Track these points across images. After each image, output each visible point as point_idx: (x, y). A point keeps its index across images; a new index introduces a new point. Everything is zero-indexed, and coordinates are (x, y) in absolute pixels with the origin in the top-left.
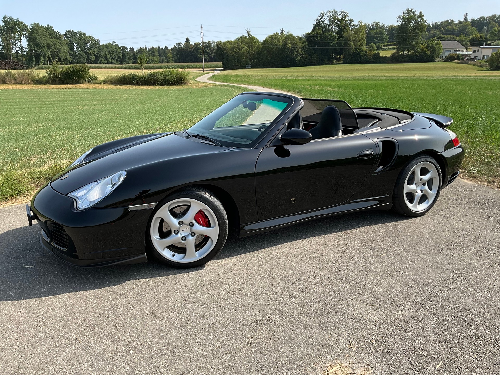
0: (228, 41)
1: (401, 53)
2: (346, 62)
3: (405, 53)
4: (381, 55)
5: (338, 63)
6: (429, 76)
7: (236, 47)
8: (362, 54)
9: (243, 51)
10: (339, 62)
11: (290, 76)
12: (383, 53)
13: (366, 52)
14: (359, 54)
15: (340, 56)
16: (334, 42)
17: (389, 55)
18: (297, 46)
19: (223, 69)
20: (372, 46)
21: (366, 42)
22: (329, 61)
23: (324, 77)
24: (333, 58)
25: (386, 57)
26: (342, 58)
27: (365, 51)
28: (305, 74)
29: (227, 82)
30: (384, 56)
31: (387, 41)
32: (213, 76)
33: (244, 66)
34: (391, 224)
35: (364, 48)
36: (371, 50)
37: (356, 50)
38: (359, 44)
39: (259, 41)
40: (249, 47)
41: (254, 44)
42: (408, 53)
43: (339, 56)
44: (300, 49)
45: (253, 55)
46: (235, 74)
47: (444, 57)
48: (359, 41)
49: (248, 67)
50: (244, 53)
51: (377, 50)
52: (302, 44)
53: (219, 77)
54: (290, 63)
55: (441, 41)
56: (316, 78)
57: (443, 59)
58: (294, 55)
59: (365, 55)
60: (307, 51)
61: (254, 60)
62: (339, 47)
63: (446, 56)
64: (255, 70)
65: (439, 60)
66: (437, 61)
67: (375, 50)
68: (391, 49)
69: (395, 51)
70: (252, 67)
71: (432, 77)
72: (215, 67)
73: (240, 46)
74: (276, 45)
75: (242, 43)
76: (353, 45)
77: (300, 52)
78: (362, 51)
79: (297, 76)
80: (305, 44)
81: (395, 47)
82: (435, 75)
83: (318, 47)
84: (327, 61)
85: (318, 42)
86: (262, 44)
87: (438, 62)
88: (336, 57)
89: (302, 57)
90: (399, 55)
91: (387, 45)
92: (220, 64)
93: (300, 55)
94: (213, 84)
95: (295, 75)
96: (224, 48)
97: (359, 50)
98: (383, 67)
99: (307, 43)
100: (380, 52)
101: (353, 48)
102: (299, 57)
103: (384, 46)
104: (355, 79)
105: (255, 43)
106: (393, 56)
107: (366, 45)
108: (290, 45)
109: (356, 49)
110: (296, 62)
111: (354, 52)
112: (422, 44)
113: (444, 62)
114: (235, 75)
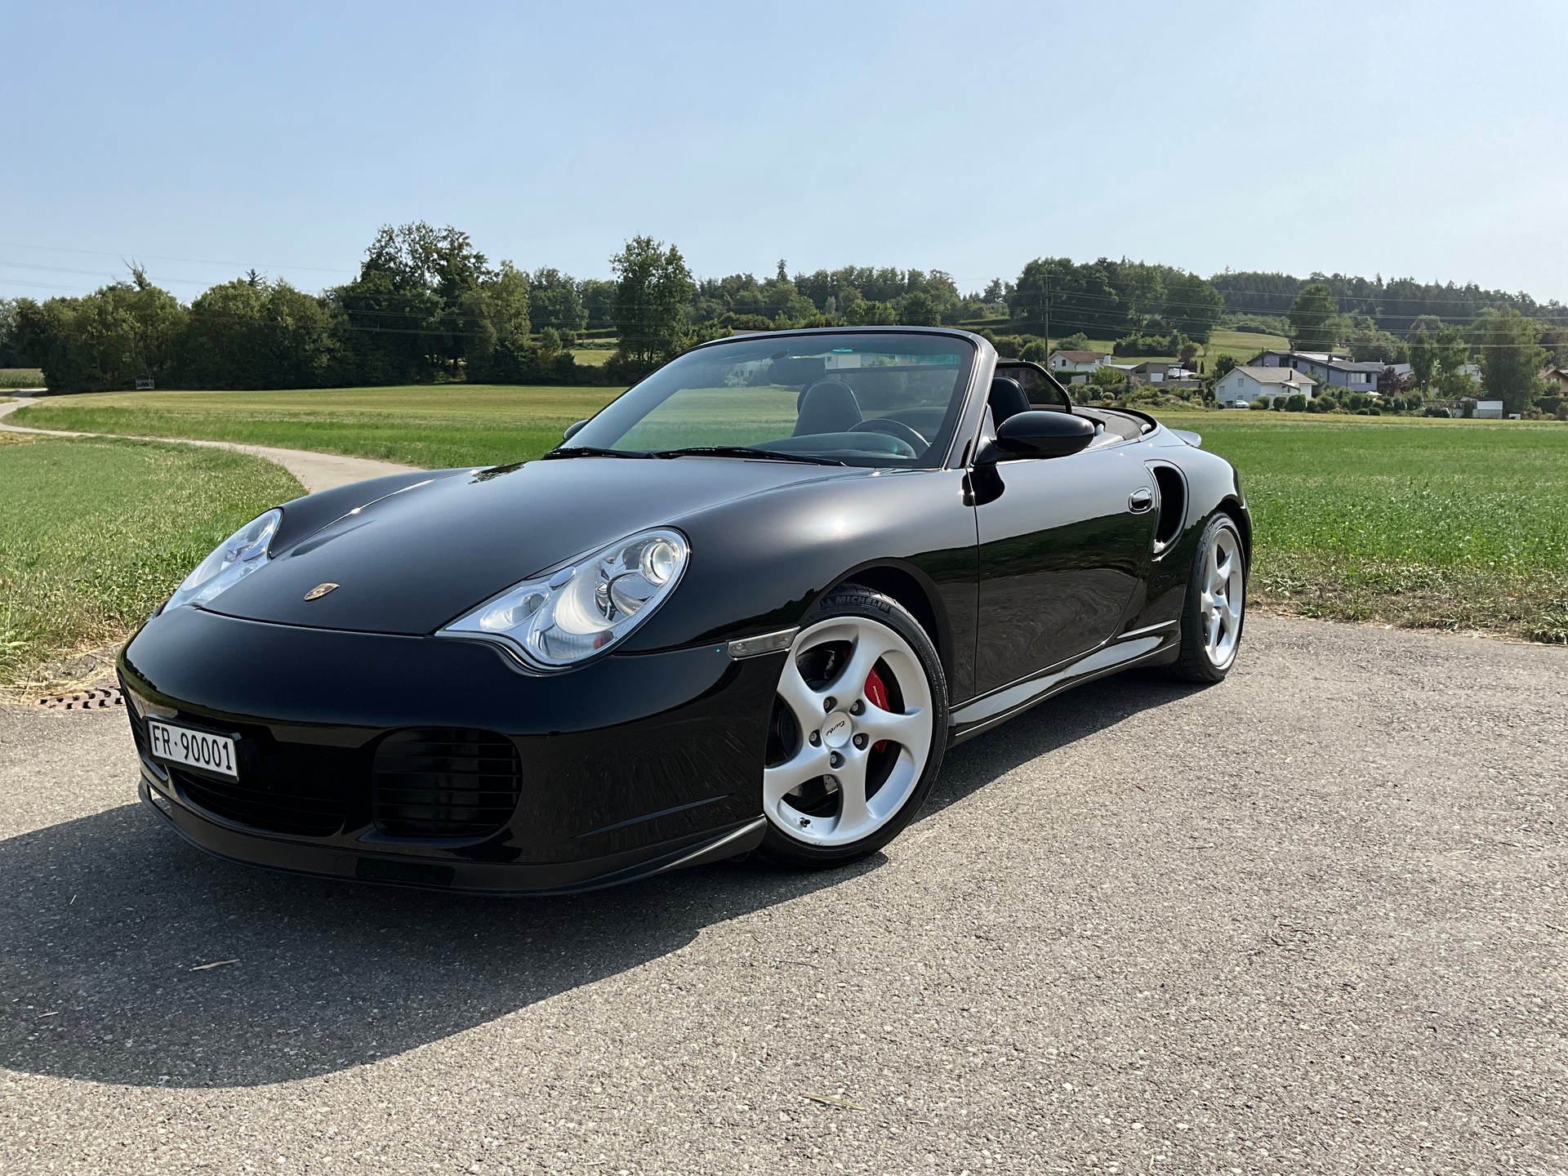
0: (63, 300)
1: (632, 357)
2: (476, 376)
3: (644, 360)
4: (577, 362)
5: (452, 380)
6: (721, 423)
7: (94, 321)
8: (522, 357)
9: (121, 332)
10: (454, 377)
11: (308, 414)
12: (581, 358)
13: (534, 351)
14: (514, 358)
15: (455, 362)
16: (432, 319)
17: (599, 364)
18: (315, 323)
19: (46, 389)
20: (548, 336)
21: (528, 322)
22: (424, 375)
23: (423, 418)
24: (434, 365)
25: (591, 367)
26: (461, 366)
27: (530, 348)
28: (358, 409)
29: (87, 428)
30: (586, 364)
31: (584, 323)
32: (20, 411)
33: (127, 383)
35: (526, 340)
36: (545, 346)
37: (503, 346)
38: (510, 326)
39: (179, 302)
40: (143, 319)
41: (159, 310)
42: (651, 358)
43: (452, 361)
44: (323, 332)
45: (159, 347)
46: (102, 405)
47: (747, 374)
48: (510, 320)
49: (143, 384)
50: (127, 339)
51: (564, 347)
52: (330, 319)
53: (48, 415)
54: (293, 377)
55: (734, 329)
56: (398, 421)
57: (745, 380)
58: (306, 350)
59: (532, 360)
60: (348, 339)
61: (162, 364)
62: (451, 334)
63: (751, 372)
64: (170, 396)
65: (736, 380)
66: (730, 383)
67: (559, 346)
68: (600, 346)
69: (614, 352)
70: (159, 386)
71: (729, 423)
72: (13, 385)
73: (109, 317)
74: (240, 318)
75: (116, 308)
76: (491, 329)
77: (327, 342)
78: (521, 348)
79: (332, 414)
80: (340, 319)
81: (614, 340)
82: (735, 419)
83: (384, 330)
84: (418, 373)
85: (382, 314)
86: (191, 313)
87: (734, 385)
88: (443, 362)
89: (333, 358)
90: (626, 363)
91: (589, 336)
92: (37, 374)
93: (329, 350)
94: (38, 435)
95: (326, 413)
96: (49, 323)
97: (513, 344)
98: (588, 396)
99: (346, 317)
100: (573, 352)
101: (494, 340)
102: (325, 359)
103: (580, 336)
104: (522, 427)
105: (163, 307)
106: (611, 364)
107: (531, 332)
108: (289, 320)
109: (502, 341)
110: (314, 374)
111: (496, 350)
112: (686, 334)
113: (748, 386)
114: (106, 410)
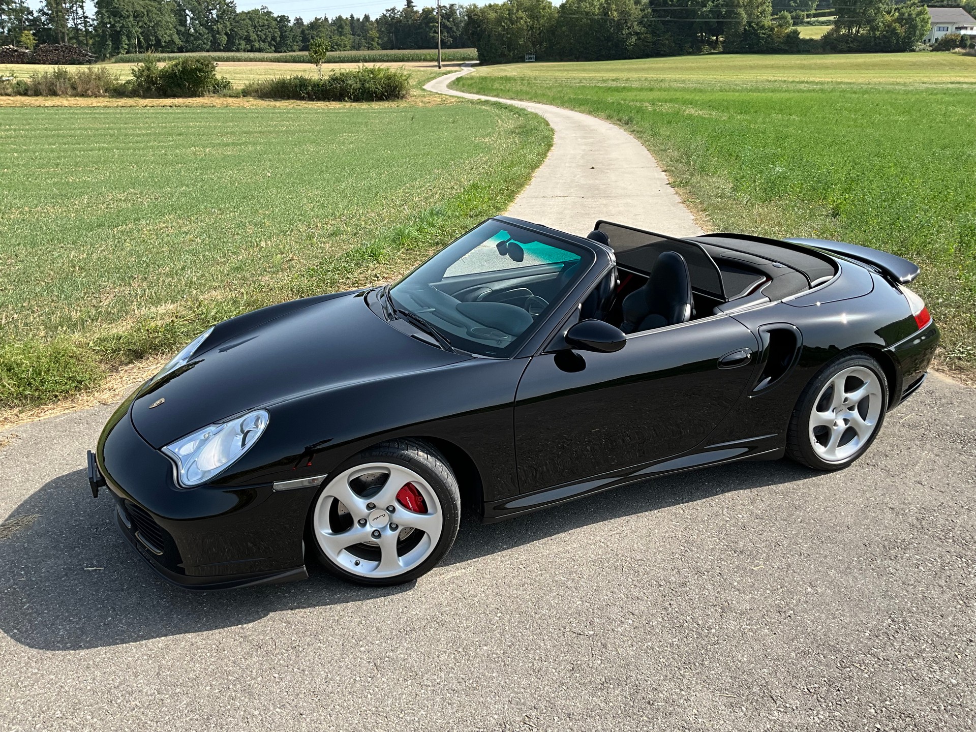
0: (490, 6)
1: (843, 31)
2: (730, 49)
3: (852, 33)
4: (801, 36)
5: (713, 51)
6: (898, 84)
7: (506, 19)
8: (763, 34)
9: (519, 26)
10: (714, 50)
11: (613, 80)
12: (806, 33)
13: (772, 29)
14: (757, 35)
15: (717, 38)
16: (705, 9)
17: (817, 37)
18: (630, 15)
19: (478, 62)
20: (783, 18)
21: (771, 9)
22: (695, 48)
23: (684, 82)
24: (702, 41)
25: (811, 40)
26: (721, 41)
27: (769, 27)
28: (644, 75)
29: (486, 93)
30: (808, 38)
31: (815, 6)
32: (458, 79)
33: (521, 57)
34: (781, 487)
35: (767, 22)
36: (781, 26)
37: (750, 26)
38: (757, 12)
39: (553, 5)
40: (532, 17)
41: (541, 11)
42: (858, 32)
43: (715, 38)
44: (635, 21)
45: (540, 34)
46: (503, 74)
47: (933, 41)
48: (758, 7)
49: (529, 58)
50: (523, 29)
51: (795, 24)
52: (640, 12)
53: (470, 82)
54: (614, 52)
55: (928, 6)
56: (667, 85)
57: (931, 46)
58: (623, 34)
59: (769, 35)
60: (649, 25)
61: (541, 45)
62: (716, 20)
63: (936, 40)
64: (543, 66)
65: (923, 46)
66: (917, 49)
67: (790, 25)
68: (822, 23)
69: (830, 27)
70: (538, 59)
71: (905, 84)
72: (464, 59)
73: (514, 16)
74: (587, 13)
75: (517, 11)
76: (745, 16)
77: (637, 28)
78: (763, 27)
79: (628, 79)
80: (646, 12)
81: (832, 18)
82: (911, 80)
83: (672, 19)
84: (691, 47)
85: (673, 8)
86: (558, 12)
87: (920, 51)
88: (709, 38)
89: (639, 39)
90: (839, 36)
91: (815, 16)
92: (473, 52)
93: (637, 34)
94: (459, 98)
95: (624, 79)
96: (482, 20)
97: (757, 25)
98: (805, 62)
99: (650, 10)
100: (799, 28)
101: (745, 20)
102: (633, 39)
103: (808, 16)
104: (746, 89)
105: (544, 9)
106: (826, 38)
107: (772, 15)
108: (615, 14)
109: (749, 23)
110: (626, 49)
111: (745, 29)
112: (889, 13)
113: (931, 51)
114: (502, 78)
